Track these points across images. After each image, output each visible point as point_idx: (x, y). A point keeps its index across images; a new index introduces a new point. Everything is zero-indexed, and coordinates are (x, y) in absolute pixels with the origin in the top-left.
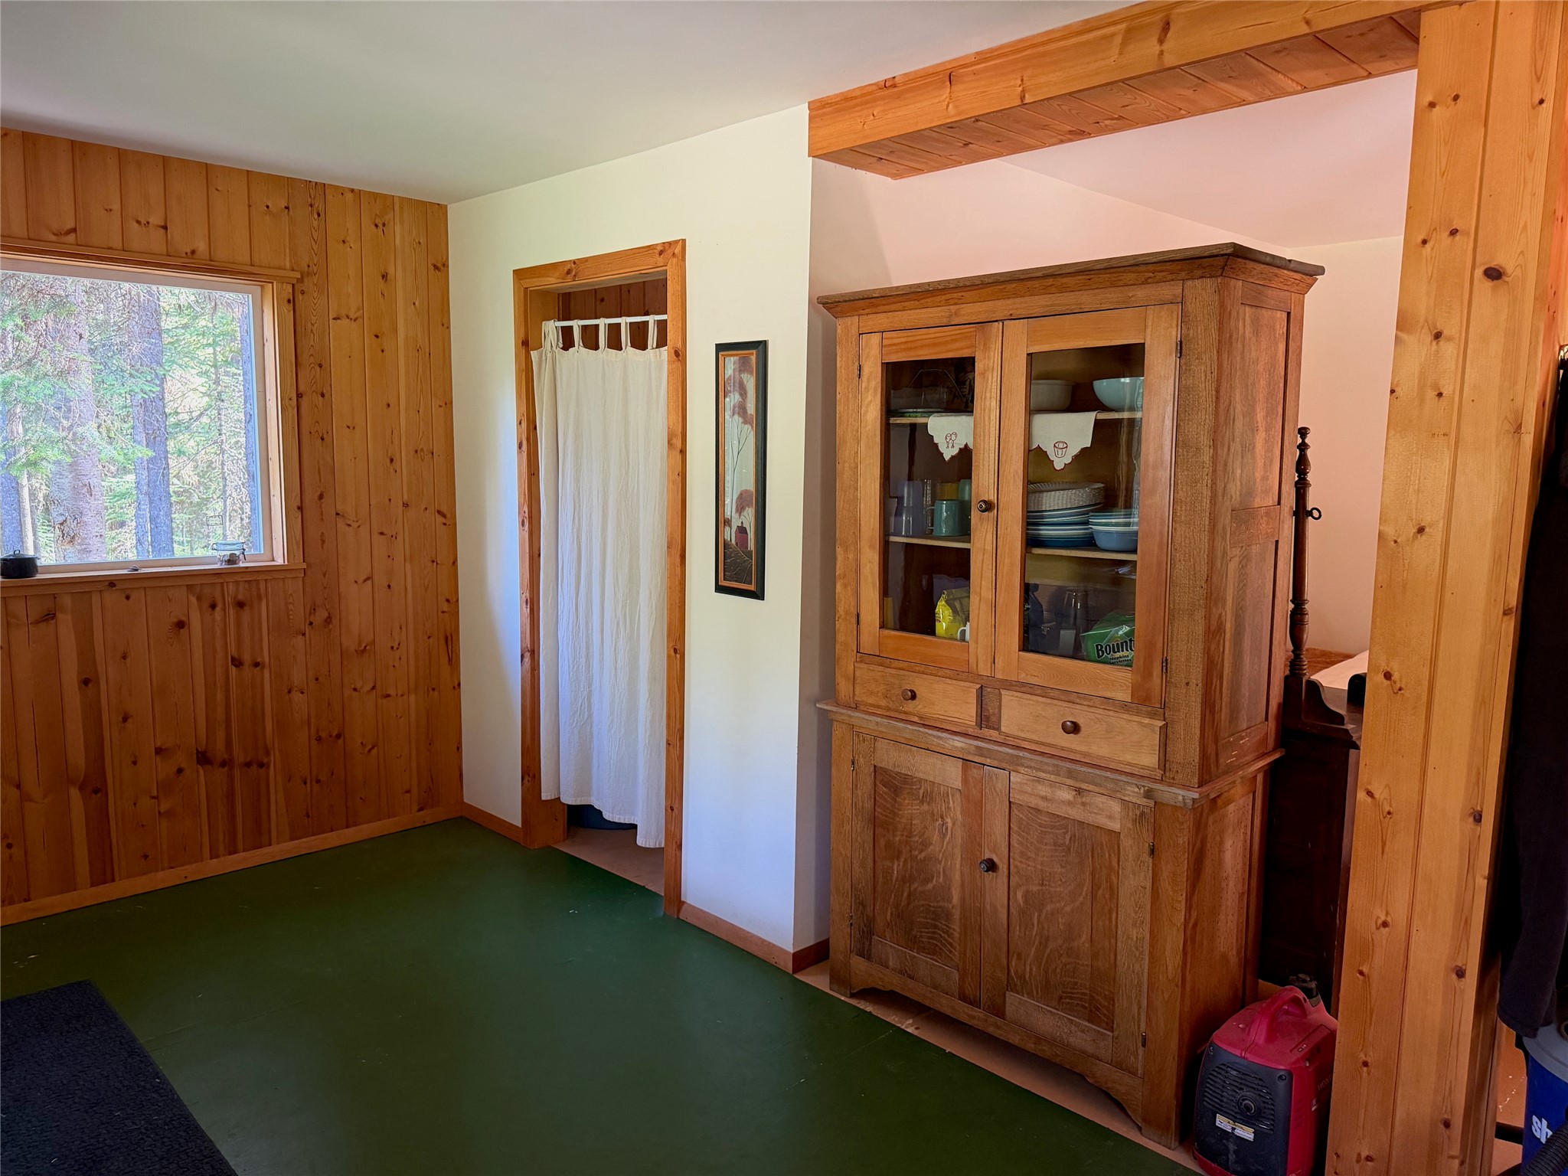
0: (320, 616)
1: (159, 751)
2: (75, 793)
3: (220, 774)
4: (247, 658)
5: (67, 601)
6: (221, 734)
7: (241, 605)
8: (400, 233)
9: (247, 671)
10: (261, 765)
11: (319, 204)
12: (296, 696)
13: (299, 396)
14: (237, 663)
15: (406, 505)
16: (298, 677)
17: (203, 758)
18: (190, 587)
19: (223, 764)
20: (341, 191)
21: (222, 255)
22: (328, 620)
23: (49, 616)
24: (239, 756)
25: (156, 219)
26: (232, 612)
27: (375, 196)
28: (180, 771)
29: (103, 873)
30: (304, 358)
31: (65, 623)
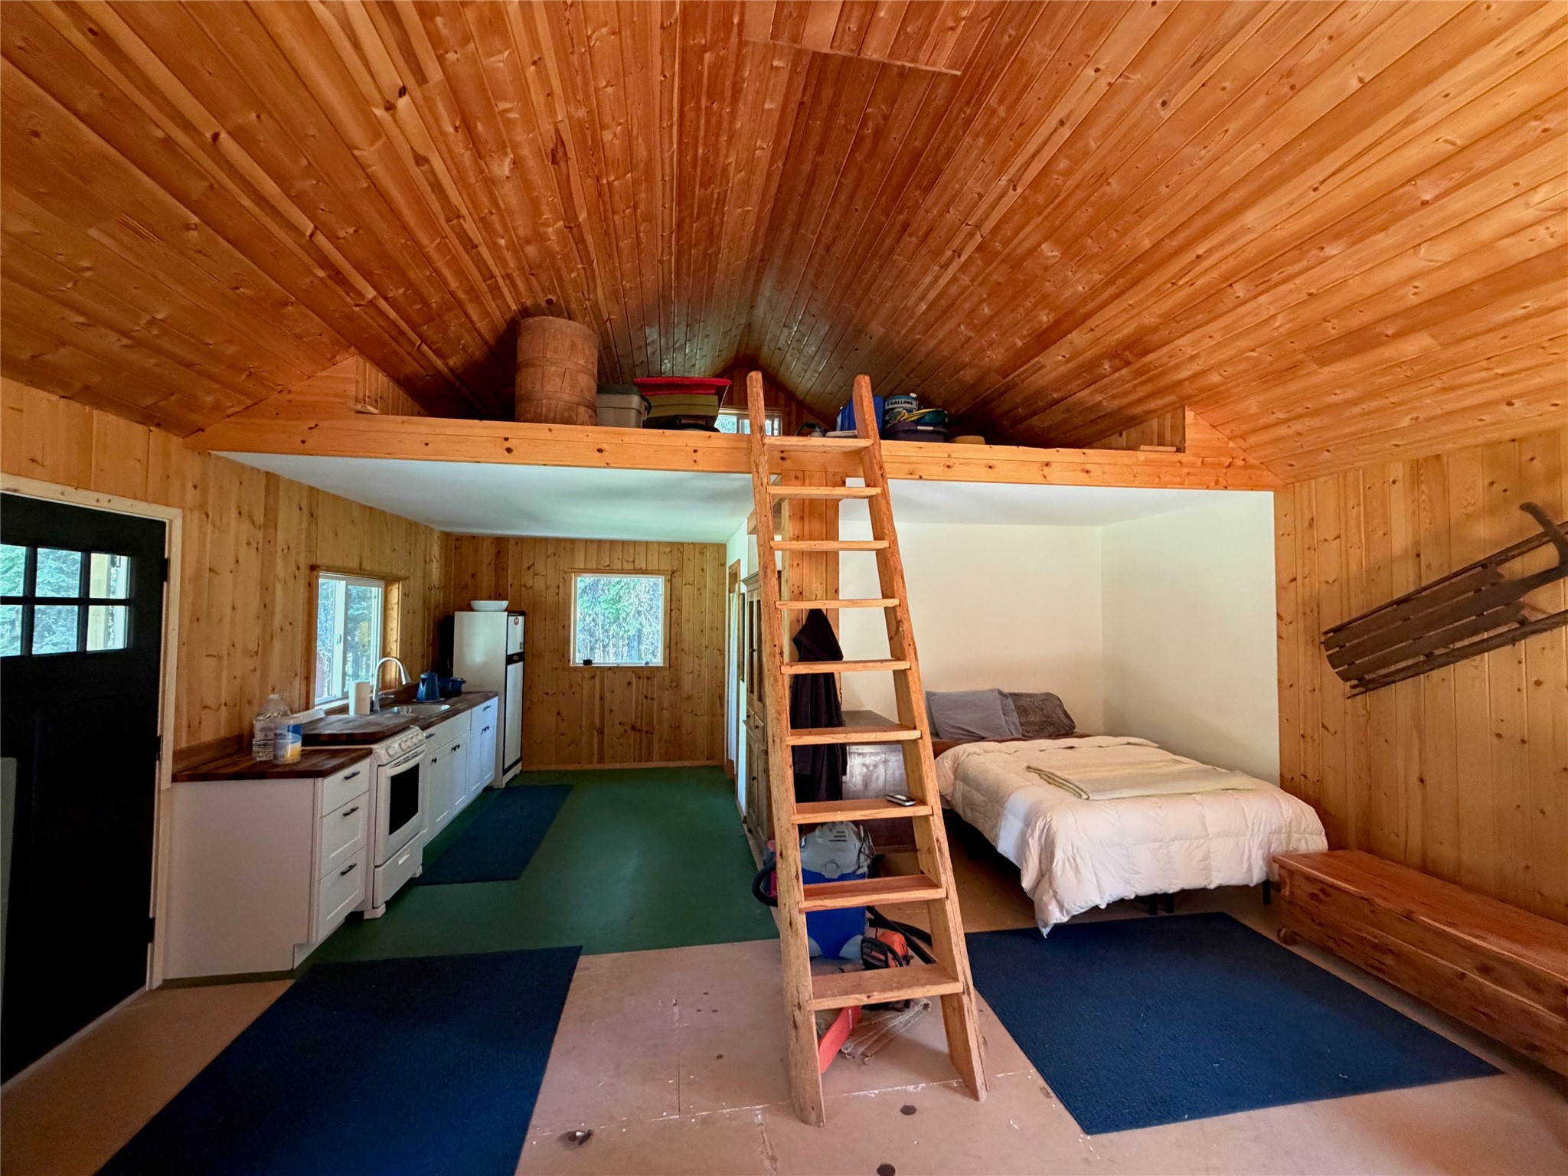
0: (674, 684)
1: (620, 723)
2: (596, 733)
3: (638, 734)
4: (649, 696)
5: (598, 673)
6: (639, 721)
7: (648, 678)
8: (708, 555)
9: (650, 701)
10: (652, 733)
11: (681, 549)
12: (665, 711)
13: (671, 610)
14: (646, 697)
15: (707, 647)
16: (666, 705)
17: (633, 728)
18: (633, 672)
19: (639, 731)
20: (689, 544)
21: (650, 568)
22: (677, 686)
23: (593, 677)
24: (644, 729)
25: (631, 559)
26: (645, 681)
27: (701, 544)
28: (626, 731)
29: (601, 760)
30: (674, 598)
31: (597, 680)
